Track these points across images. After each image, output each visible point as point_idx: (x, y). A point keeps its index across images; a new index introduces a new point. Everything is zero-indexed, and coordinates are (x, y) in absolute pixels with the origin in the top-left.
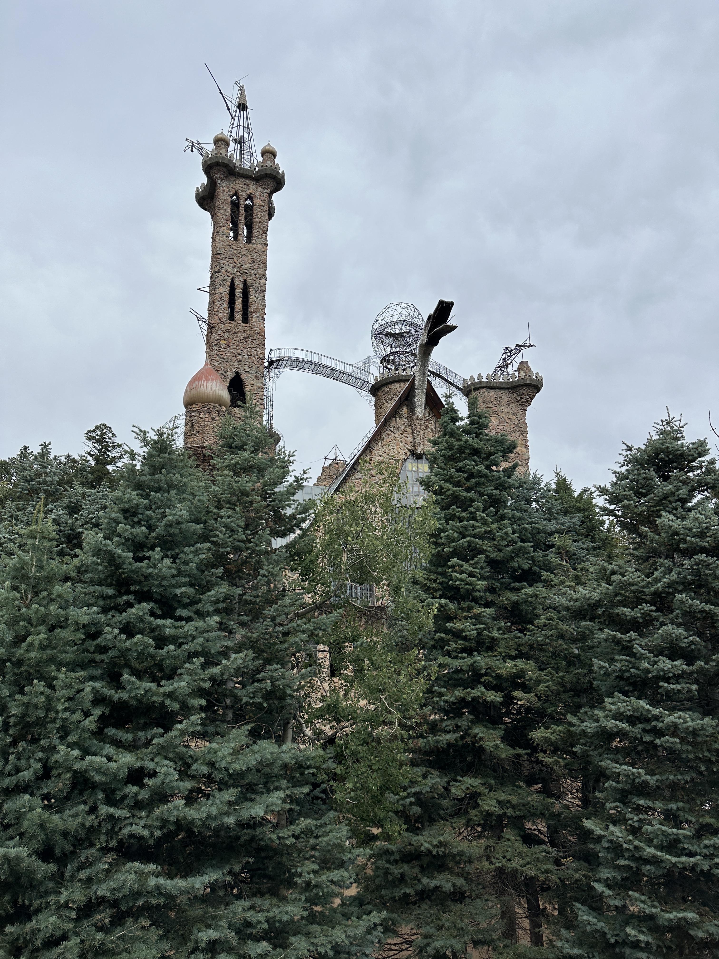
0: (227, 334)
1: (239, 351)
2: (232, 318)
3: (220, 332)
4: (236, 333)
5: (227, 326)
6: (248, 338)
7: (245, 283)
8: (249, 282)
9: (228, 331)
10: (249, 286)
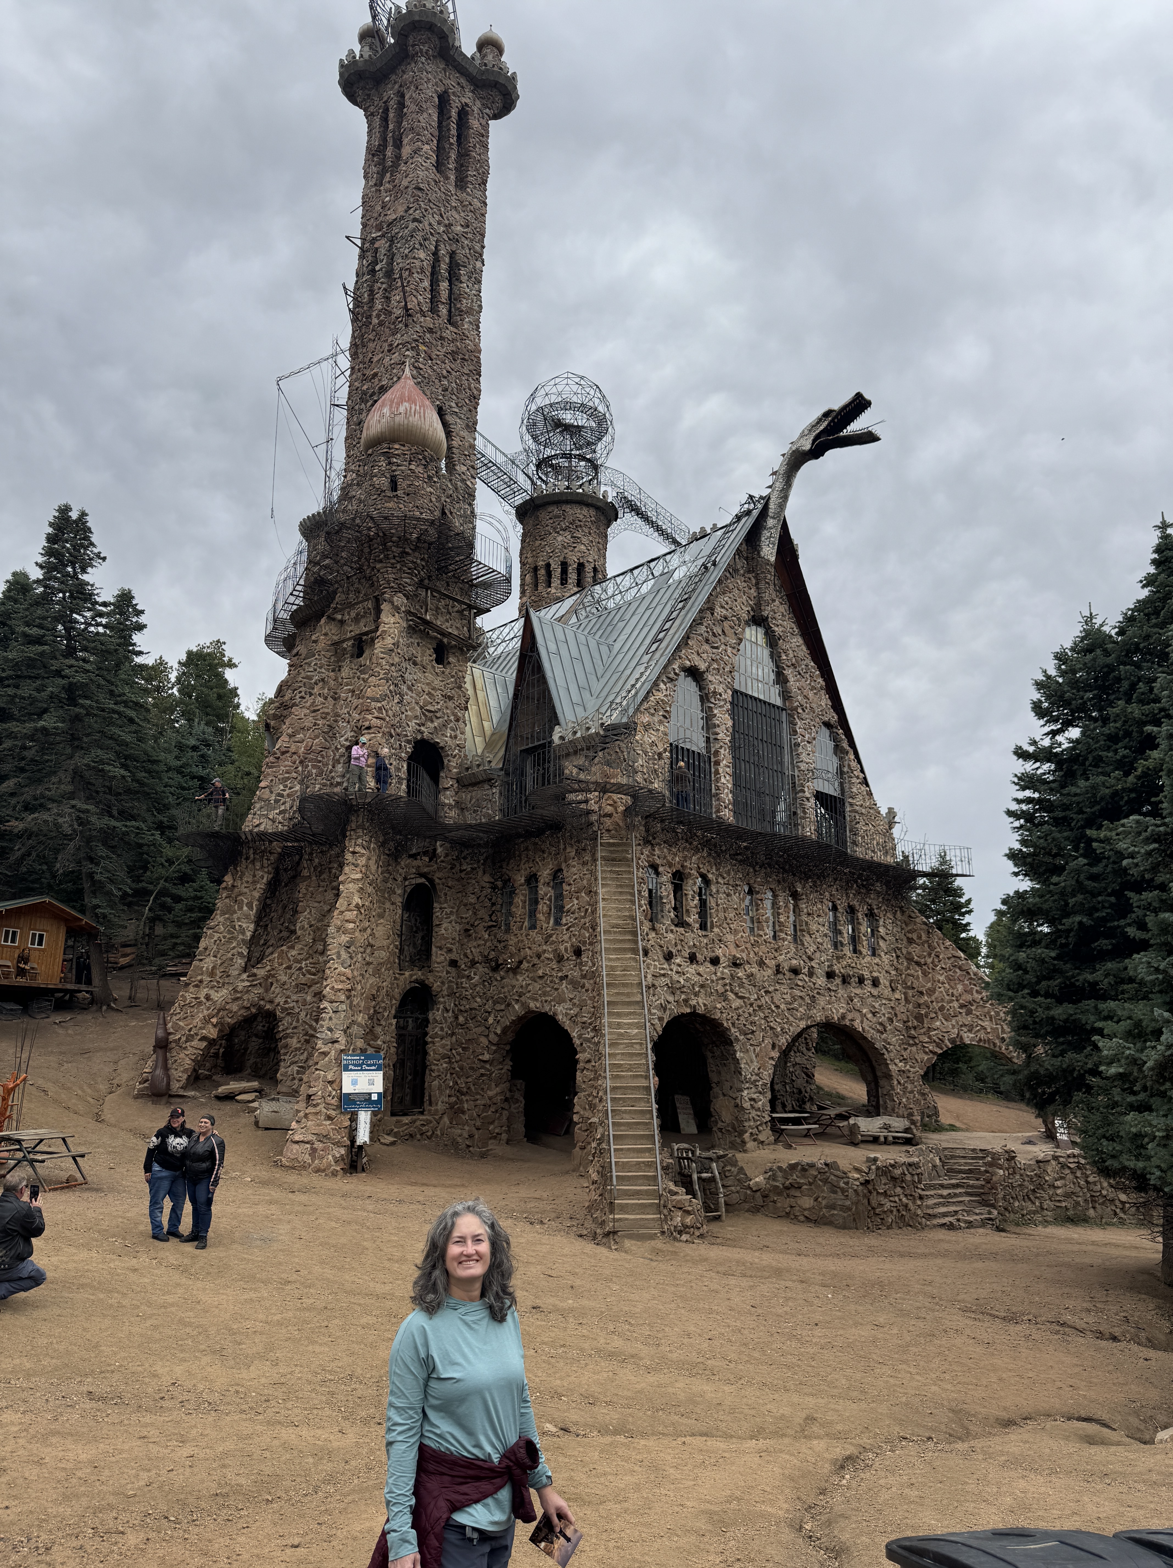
0: (428, 335)
1: (445, 372)
2: (434, 310)
3: (418, 329)
4: (442, 338)
5: (428, 322)
6: (456, 353)
7: (452, 255)
8: (460, 257)
9: (431, 331)
10: (458, 265)
